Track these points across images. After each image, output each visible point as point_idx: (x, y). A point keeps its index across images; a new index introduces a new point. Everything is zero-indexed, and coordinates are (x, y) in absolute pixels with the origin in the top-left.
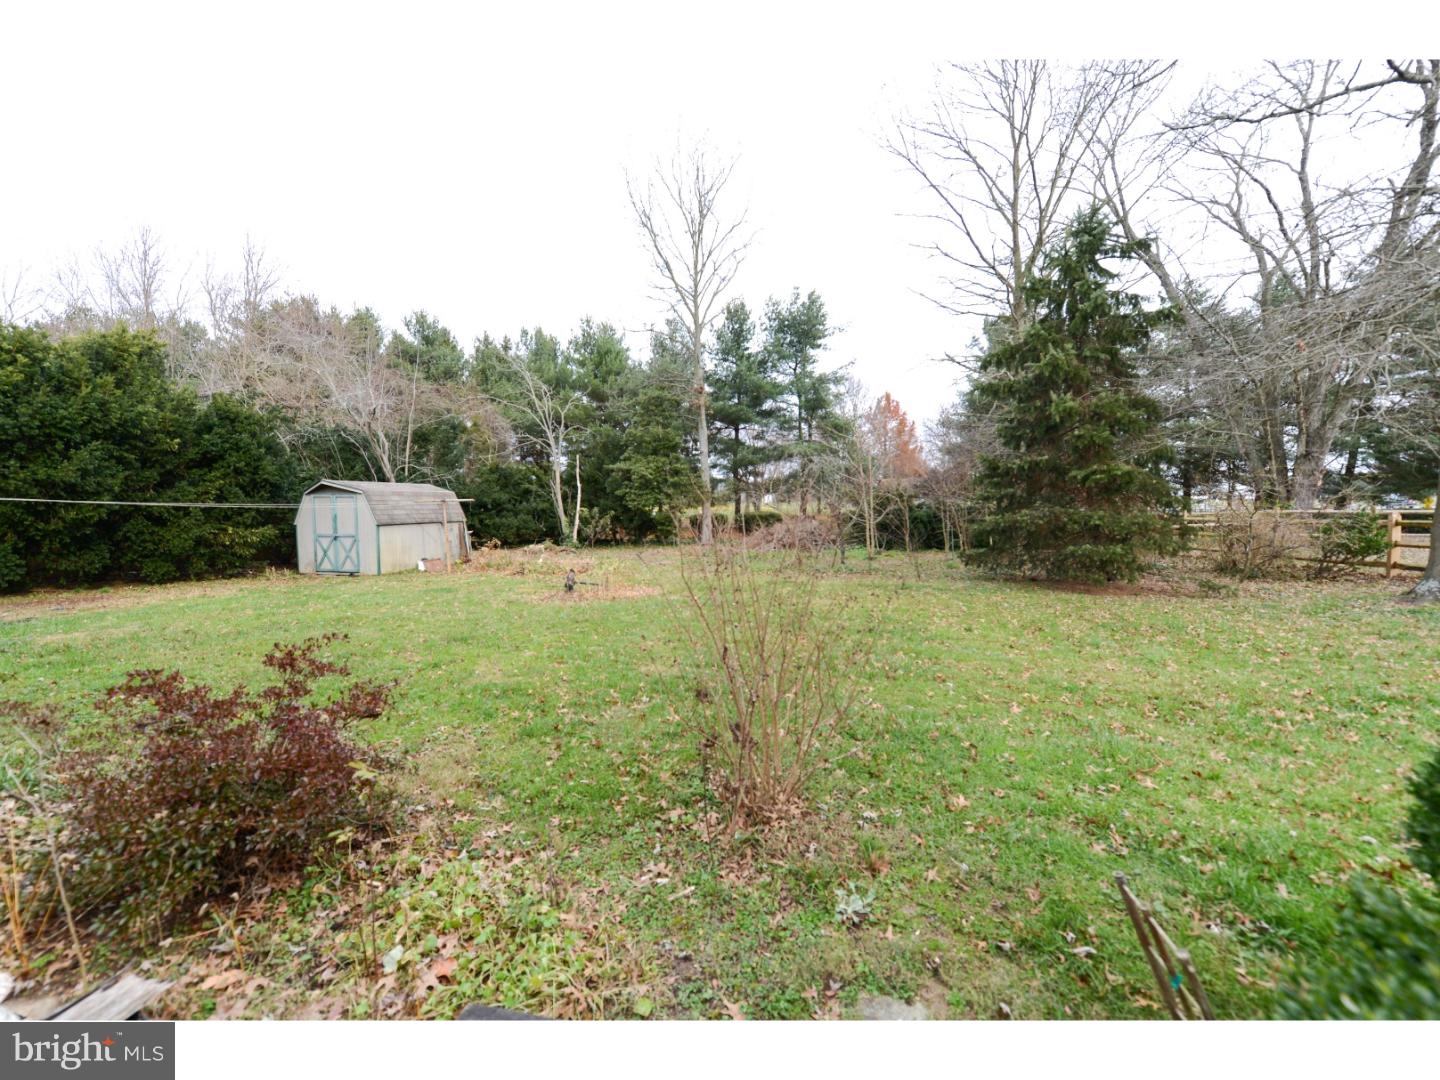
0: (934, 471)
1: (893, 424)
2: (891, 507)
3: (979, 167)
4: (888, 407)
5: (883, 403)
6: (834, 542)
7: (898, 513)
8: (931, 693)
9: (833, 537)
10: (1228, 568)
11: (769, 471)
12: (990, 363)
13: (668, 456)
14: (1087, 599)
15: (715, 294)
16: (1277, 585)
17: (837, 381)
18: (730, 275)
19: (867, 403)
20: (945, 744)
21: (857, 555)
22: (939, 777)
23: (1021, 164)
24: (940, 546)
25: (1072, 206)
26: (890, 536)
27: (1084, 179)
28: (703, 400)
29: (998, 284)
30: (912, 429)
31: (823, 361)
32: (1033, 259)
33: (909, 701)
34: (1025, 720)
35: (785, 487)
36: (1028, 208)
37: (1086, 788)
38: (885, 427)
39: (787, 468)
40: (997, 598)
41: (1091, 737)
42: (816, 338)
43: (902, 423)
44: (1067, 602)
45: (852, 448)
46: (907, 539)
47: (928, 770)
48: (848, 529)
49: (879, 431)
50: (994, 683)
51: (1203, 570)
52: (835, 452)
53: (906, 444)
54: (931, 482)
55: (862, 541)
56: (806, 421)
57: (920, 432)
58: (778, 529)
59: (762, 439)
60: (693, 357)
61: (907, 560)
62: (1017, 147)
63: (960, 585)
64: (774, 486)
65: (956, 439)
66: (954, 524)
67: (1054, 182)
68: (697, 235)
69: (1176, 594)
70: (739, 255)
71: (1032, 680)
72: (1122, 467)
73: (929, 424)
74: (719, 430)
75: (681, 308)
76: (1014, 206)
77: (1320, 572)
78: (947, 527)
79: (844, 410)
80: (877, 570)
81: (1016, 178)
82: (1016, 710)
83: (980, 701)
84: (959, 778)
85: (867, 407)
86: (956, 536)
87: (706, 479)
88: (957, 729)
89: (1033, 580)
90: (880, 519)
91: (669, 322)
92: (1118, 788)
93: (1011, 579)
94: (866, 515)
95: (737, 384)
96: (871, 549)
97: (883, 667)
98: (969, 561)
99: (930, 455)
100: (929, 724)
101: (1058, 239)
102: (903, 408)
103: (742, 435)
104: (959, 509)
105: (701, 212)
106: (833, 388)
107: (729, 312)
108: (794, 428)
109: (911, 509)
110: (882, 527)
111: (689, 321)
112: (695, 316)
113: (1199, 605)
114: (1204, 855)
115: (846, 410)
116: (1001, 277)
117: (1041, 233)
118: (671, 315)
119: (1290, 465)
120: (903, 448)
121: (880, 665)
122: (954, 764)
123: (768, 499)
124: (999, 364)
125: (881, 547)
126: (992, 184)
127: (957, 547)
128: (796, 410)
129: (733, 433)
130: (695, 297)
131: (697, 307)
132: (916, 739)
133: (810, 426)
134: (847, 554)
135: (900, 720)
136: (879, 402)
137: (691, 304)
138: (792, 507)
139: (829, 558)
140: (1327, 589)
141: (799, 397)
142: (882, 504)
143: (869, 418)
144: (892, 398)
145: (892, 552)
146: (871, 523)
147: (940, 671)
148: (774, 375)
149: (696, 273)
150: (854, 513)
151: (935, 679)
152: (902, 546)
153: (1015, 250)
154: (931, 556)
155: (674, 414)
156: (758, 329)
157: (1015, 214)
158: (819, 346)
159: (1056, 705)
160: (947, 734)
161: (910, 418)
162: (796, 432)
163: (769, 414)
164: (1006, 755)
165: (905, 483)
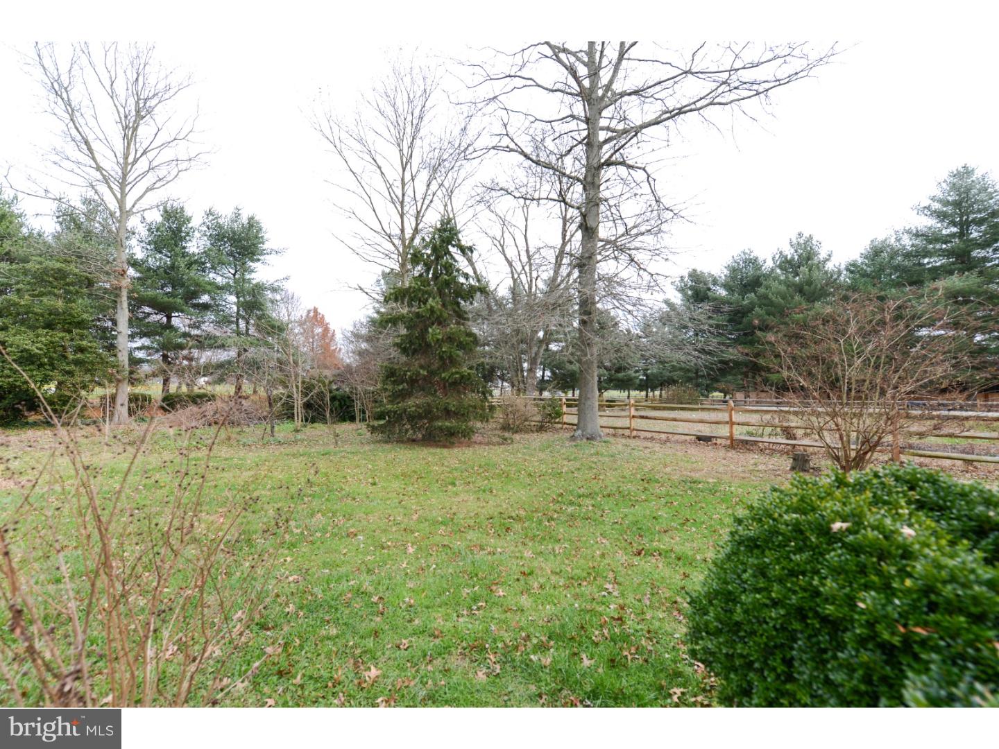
0: (349, 367)
1: (319, 330)
2: (315, 391)
3: (382, 173)
4: (315, 318)
5: (312, 314)
6: (265, 418)
7: (321, 395)
8: (345, 551)
9: (265, 414)
10: (506, 427)
11: (206, 357)
12: (390, 299)
13: (69, 332)
14: (445, 451)
15: (148, 190)
16: (526, 436)
17: (274, 290)
18: (169, 179)
19: (299, 313)
20: (357, 604)
21: (284, 429)
22: (352, 648)
23: (406, 181)
24: (352, 419)
25: (432, 219)
26: (314, 412)
27: (438, 205)
28: (125, 282)
29: (393, 249)
30: (333, 335)
31: (261, 273)
32: (412, 239)
33: (325, 565)
34: (418, 559)
35: (220, 371)
36: (411, 210)
37: (465, 612)
38: (312, 332)
39: (223, 356)
40: (391, 456)
41: (461, 561)
42: (254, 254)
43: (326, 330)
44: (434, 454)
45: (286, 343)
46: (328, 416)
47: (341, 642)
48: (278, 406)
49: (308, 333)
50: (394, 529)
51: (496, 429)
52: (271, 347)
53: (328, 345)
54: (345, 374)
55: (291, 417)
56: (243, 318)
57: (339, 337)
58: (209, 408)
59: (198, 328)
60: (116, 240)
61: (327, 430)
62: (404, 170)
63: (367, 448)
64: (207, 370)
65: (364, 346)
66: (362, 404)
67: (424, 199)
68: (130, 132)
69: (488, 444)
70: (182, 166)
71: (419, 521)
72: (465, 370)
73: (346, 333)
74: (149, 314)
75: (103, 188)
76: (402, 203)
77: (541, 428)
78: (358, 406)
79: (280, 314)
80: (302, 440)
81: (403, 188)
82: (411, 550)
83: (384, 548)
84: (370, 643)
85: (299, 317)
86: (364, 412)
87: (123, 358)
88: (367, 586)
89: (414, 441)
90: (305, 400)
91: (87, 201)
92: (484, 604)
93: (400, 441)
94: (295, 396)
95: (170, 275)
96: (298, 423)
97: (302, 533)
98: (373, 429)
99: (346, 353)
100: (344, 586)
101: (426, 233)
102: (327, 319)
103: (175, 321)
104: (366, 392)
105: (138, 112)
106: (269, 295)
107: (166, 211)
108: (232, 322)
109: (330, 392)
110: (308, 406)
111: (113, 205)
112: (121, 203)
113: (499, 449)
114: (542, 648)
115: (281, 315)
116: (394, 244)
117: (417, 225)
118: (90, 194)
119: (525, 374)
120: (326, 348)
121: (299, 531)
122: (364, 627)
123: (202, 381)
124: (396, 300)
125: (306, 421)
126: (390, 187)
127: (364, 420)
128: (235, 308)
129: (165, 319)
130: (123, 185)
131: (124, 195)
132: (331, 607)
133: (248, 323)
134: (276, 428)
135: (315, 590)
136: (309, 312)
137: (116, 189)
138: (225, 389)
139: (259, 432)
140: (545, 436)
141: (238, 297)
142: (308, 388)
143: (301, 324)
144: (319, 311)
145: (316, 425)
146: (299, 401)
147: (353, 526)
148: (212, 275)
149: (126, 163)
150: (283, 394)
151: (348, 535)
152: (324, 421)
153: (402, 230)
154: (346, 428)
155: (85, 290)
156: (197, 234)
157: (402, 208)
158: (259, 260)
159: (438, 538)
160: (360, 592)
161: (332, 327)
162: (234, 326)
163: (205, 307)
164: (407, 599)
165: (327, 373)
